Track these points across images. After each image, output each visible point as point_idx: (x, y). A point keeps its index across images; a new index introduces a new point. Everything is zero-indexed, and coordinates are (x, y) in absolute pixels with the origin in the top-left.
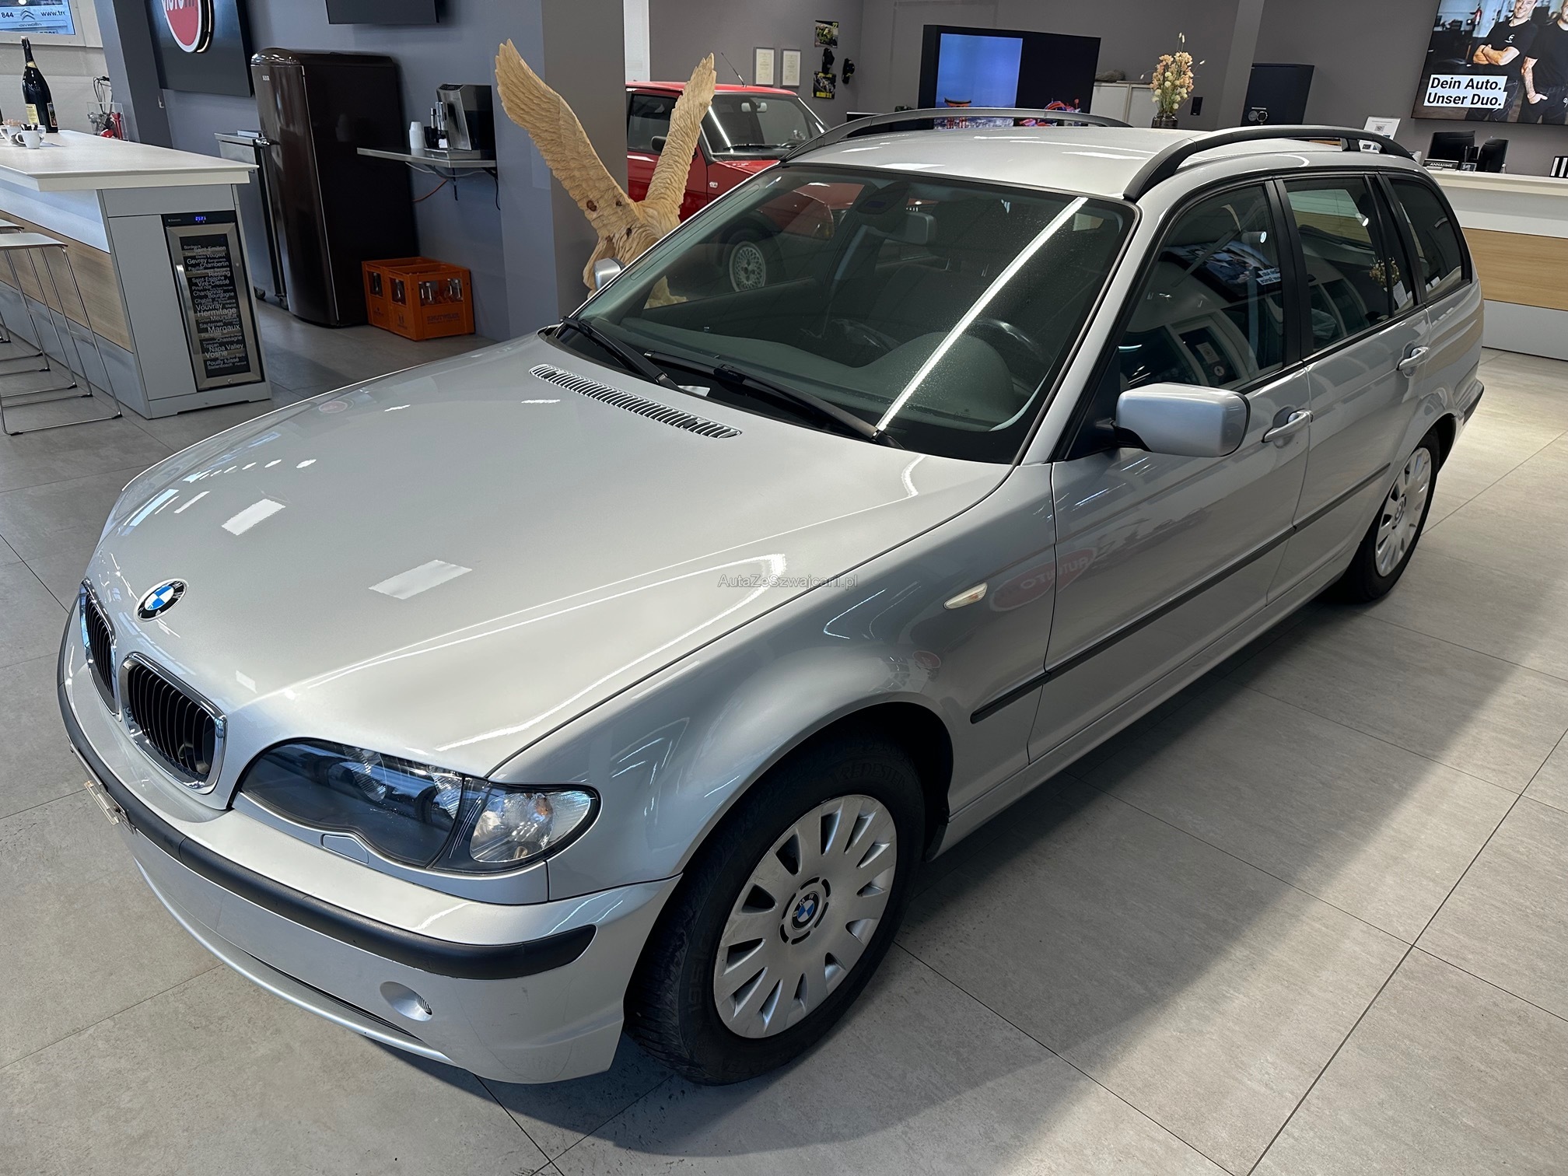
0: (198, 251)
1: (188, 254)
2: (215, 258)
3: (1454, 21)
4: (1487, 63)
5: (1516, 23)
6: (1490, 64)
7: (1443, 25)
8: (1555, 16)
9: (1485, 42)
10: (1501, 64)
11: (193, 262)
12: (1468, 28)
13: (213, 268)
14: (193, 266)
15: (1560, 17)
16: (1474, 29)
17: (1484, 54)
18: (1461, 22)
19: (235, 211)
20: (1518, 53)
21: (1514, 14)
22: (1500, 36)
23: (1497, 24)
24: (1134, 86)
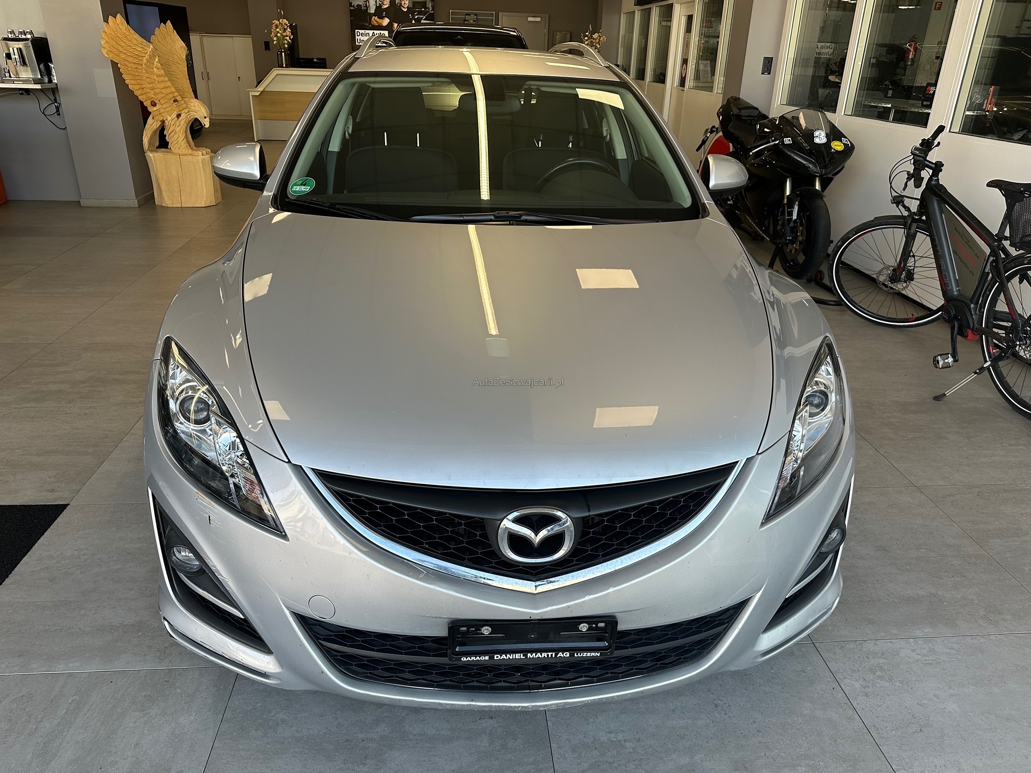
3: (358, 5)
4: (377, 25)
5: (385, 7)
6: (379, 25)
7: (354, 6)
8: (399, 4)
9: (375, 15)
10: (384, 25)
12: (365, 8)
15: (401, 4)
16: (367, 9)
17: (375, 19)
18: (361, 5)
20: (389, 21)
21: (382, 3)
22: (379, 12)
23: (376, 6)
24: (202, 34)
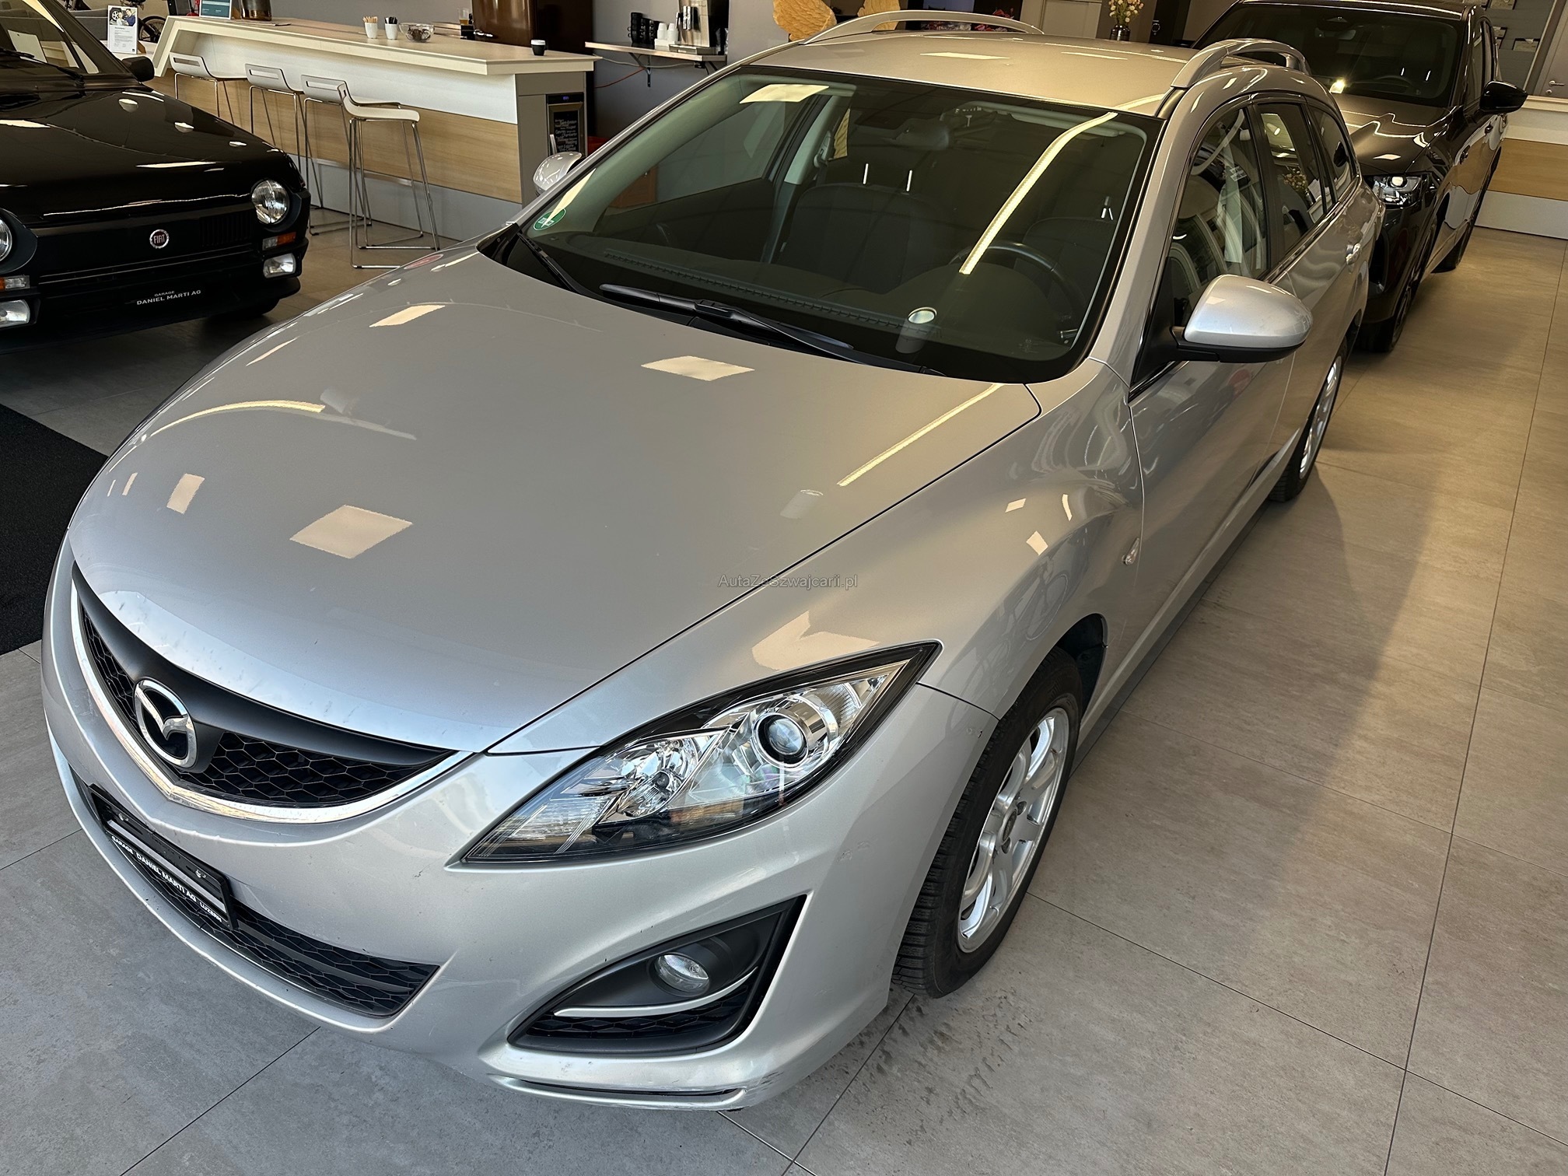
0: (563, 123)
1: (557, 126)
2: (570, 130)
11: (559, 132)
13: (568, 137)
14: (560, 135)
19: (583, 93)
